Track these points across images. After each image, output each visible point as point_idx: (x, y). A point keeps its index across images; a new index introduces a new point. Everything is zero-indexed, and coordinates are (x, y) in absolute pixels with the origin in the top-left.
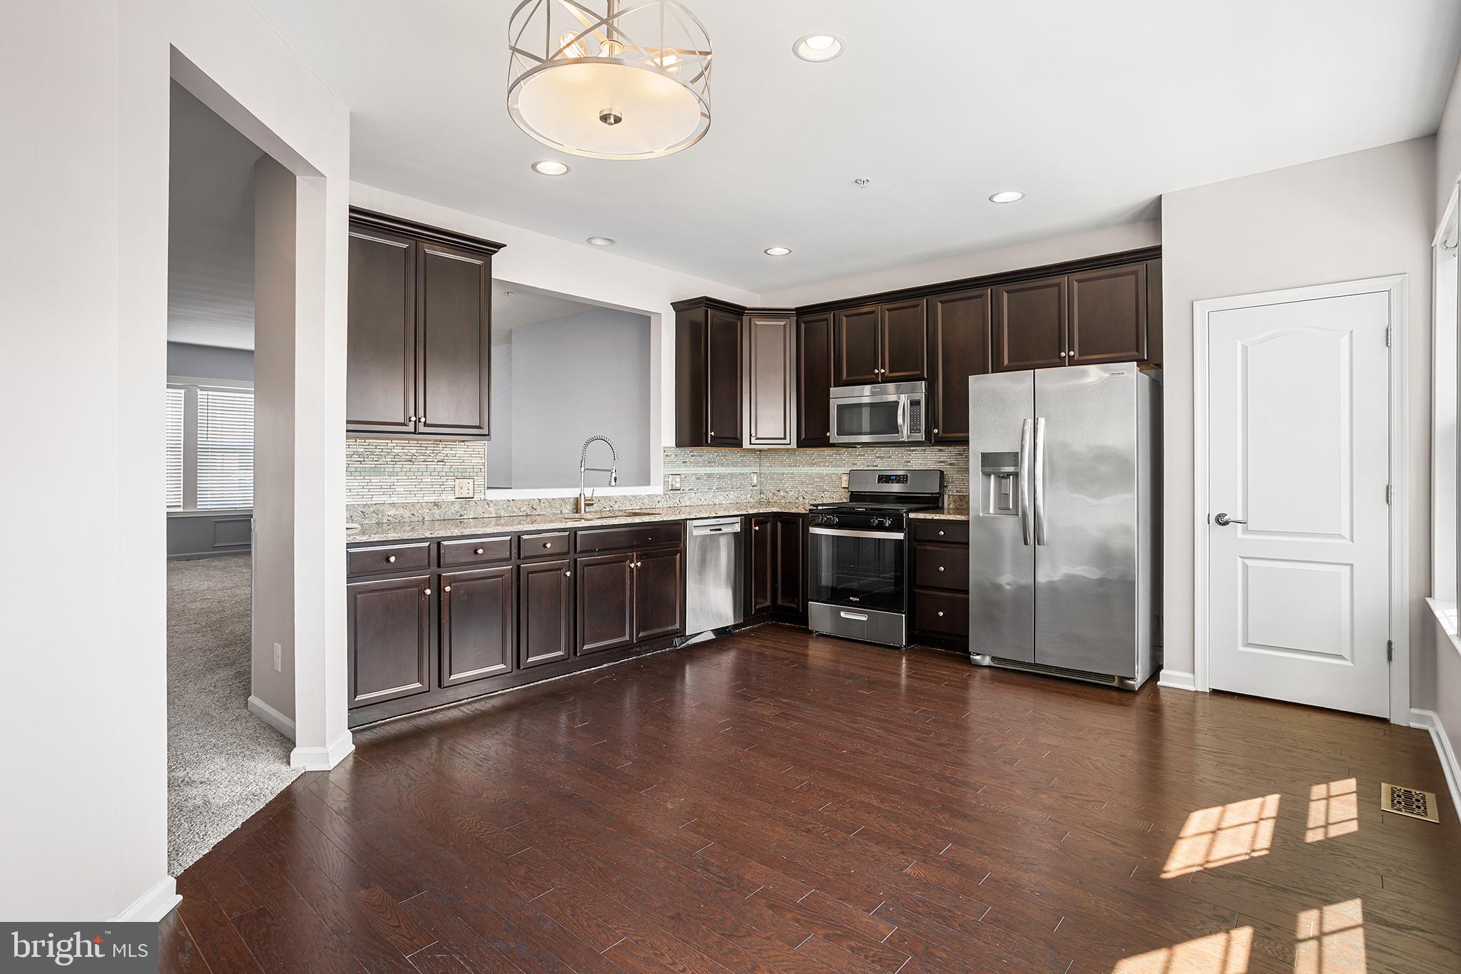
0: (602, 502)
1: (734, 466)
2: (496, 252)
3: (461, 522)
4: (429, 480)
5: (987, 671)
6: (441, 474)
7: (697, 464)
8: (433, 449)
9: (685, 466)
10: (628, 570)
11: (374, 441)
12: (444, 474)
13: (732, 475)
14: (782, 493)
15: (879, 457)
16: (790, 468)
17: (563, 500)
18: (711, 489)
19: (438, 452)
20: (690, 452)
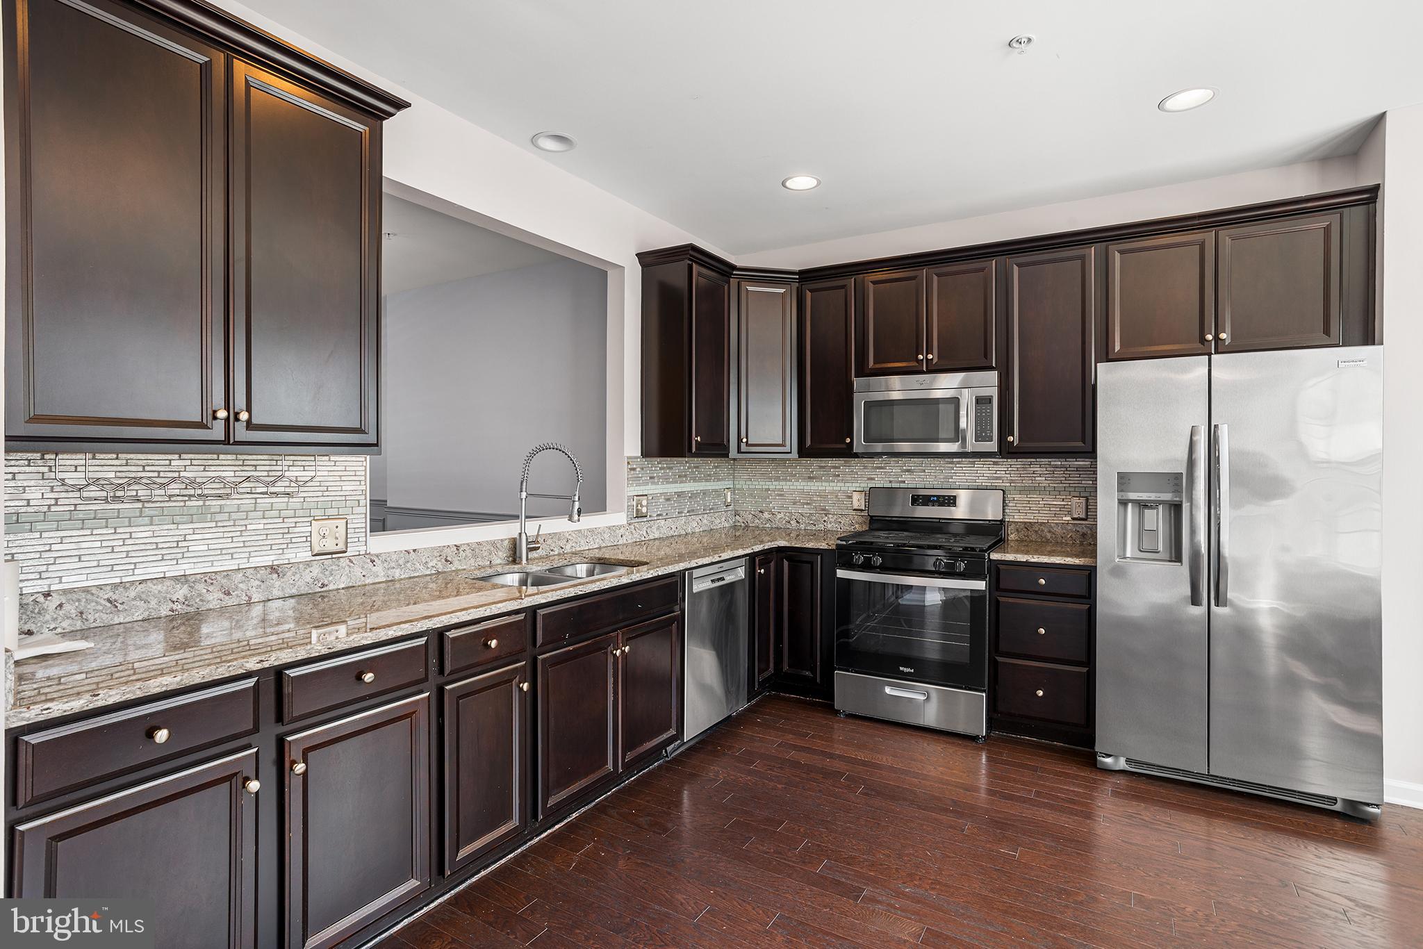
0: (549, 542)
1: (707, 481)
2: (392, 115)
3: (323, 597)
4: (261, 526)
5: (1121, 781)
6: (284, 513)
7: (666, 480)
8: (267, 468)
9: (653, 483)
10: (611, 660)
11: (140, 456)
12: (291, 513)
13: (705, 493)
14: (766, 515)
15: (908, 471)
16: (777, 483)
17: (493, 544)
18: (682, 513)
19: (279, 474)
20: (658, 464)
